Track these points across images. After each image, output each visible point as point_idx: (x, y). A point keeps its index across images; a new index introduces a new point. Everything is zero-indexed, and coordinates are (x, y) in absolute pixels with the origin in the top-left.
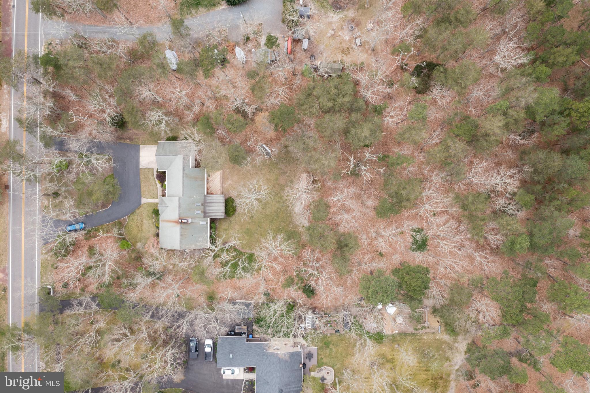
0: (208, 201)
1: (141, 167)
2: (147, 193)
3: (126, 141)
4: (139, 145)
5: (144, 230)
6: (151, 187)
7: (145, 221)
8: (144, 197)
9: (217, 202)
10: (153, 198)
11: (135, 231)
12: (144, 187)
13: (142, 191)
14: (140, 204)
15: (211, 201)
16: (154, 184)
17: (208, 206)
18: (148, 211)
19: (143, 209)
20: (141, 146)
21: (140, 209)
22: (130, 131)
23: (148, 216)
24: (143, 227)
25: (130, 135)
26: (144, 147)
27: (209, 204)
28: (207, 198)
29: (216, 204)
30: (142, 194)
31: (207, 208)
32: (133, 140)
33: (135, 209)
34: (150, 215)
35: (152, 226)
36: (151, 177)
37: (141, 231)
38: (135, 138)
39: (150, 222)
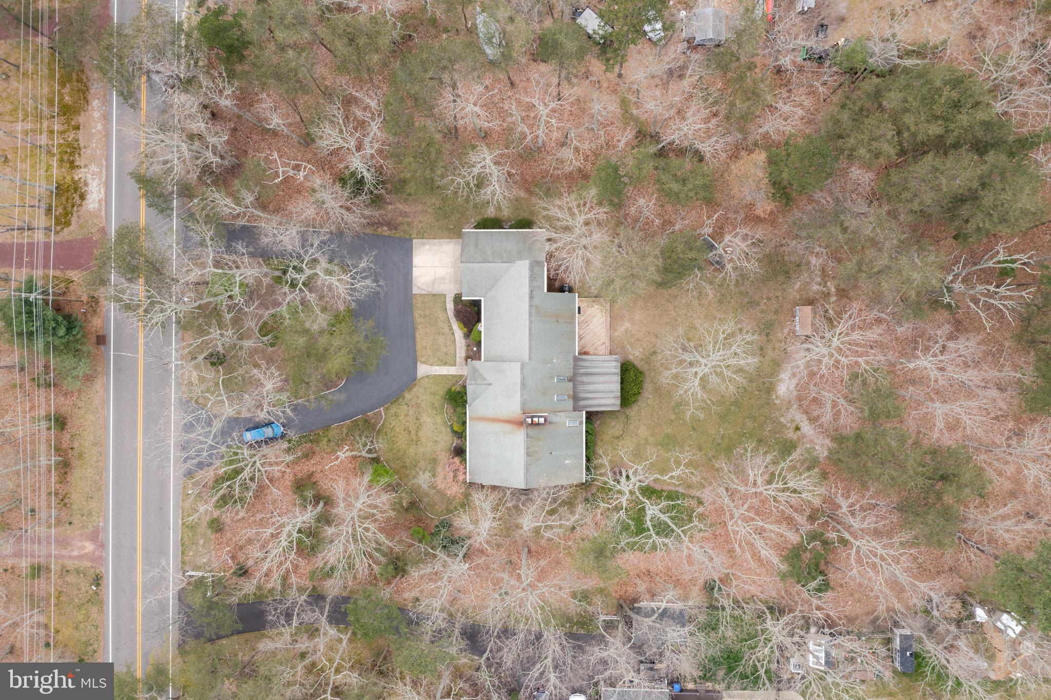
0: (582, 371)
1: (415, 291)
2: (430, 352)
3: (380, 230)
4: (411, 240)
5: (423, 440)
6: (441, 339)
7: (426, 419)
8: (424, 363)
9: (604, 374)
10: (445, 364)
11: (402, 441)
12: (423, 339)
13: (418, 347)
14: (415, 378)
15: (590, 370)
16: (446, 330)
17: (583, 383)
18: (433, 394)
19: (422, 390)
20: (415, 241)
21: (415, 389)
22: (390, 207)
23: (433, 406)
24: (421, 434)
25: (389, 216)
26: (424, 244)
27: (585, 379)
28: (581, 363)
29: (602, 378)
30: (418, 353)
31: (581, 387)
32: (396, 229)
33: (403, 391)
34: (437, 405)
35: (443, 429)
36: (441, 315)
37: (417, 442)
38: (401, 224)
39: (439, 420)
